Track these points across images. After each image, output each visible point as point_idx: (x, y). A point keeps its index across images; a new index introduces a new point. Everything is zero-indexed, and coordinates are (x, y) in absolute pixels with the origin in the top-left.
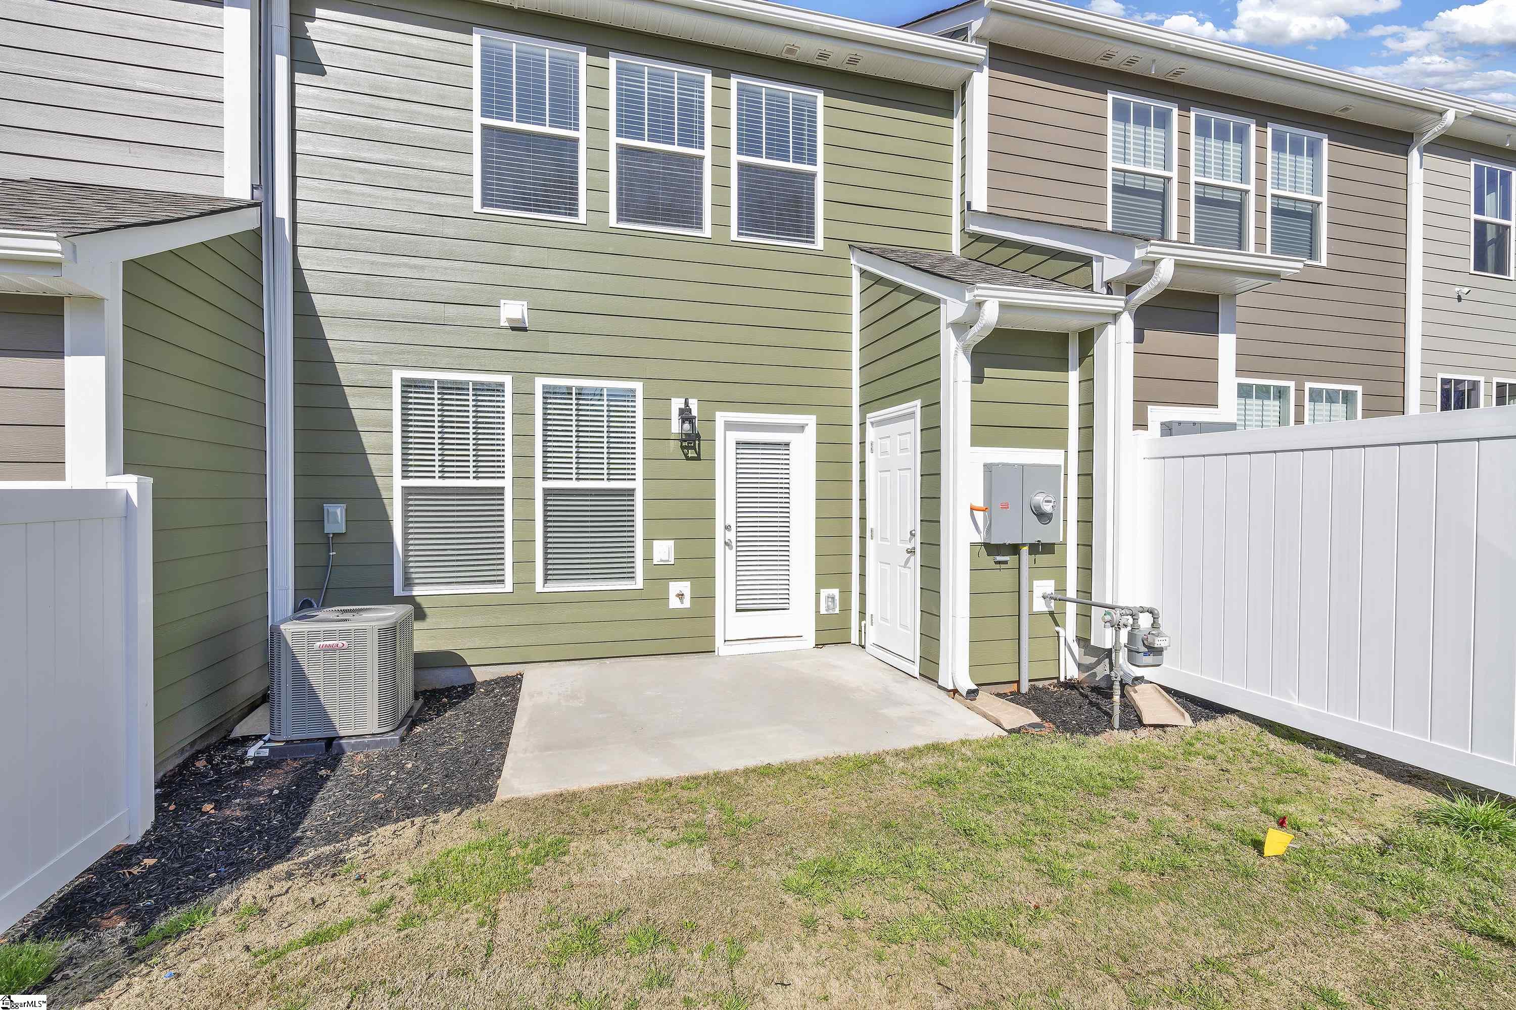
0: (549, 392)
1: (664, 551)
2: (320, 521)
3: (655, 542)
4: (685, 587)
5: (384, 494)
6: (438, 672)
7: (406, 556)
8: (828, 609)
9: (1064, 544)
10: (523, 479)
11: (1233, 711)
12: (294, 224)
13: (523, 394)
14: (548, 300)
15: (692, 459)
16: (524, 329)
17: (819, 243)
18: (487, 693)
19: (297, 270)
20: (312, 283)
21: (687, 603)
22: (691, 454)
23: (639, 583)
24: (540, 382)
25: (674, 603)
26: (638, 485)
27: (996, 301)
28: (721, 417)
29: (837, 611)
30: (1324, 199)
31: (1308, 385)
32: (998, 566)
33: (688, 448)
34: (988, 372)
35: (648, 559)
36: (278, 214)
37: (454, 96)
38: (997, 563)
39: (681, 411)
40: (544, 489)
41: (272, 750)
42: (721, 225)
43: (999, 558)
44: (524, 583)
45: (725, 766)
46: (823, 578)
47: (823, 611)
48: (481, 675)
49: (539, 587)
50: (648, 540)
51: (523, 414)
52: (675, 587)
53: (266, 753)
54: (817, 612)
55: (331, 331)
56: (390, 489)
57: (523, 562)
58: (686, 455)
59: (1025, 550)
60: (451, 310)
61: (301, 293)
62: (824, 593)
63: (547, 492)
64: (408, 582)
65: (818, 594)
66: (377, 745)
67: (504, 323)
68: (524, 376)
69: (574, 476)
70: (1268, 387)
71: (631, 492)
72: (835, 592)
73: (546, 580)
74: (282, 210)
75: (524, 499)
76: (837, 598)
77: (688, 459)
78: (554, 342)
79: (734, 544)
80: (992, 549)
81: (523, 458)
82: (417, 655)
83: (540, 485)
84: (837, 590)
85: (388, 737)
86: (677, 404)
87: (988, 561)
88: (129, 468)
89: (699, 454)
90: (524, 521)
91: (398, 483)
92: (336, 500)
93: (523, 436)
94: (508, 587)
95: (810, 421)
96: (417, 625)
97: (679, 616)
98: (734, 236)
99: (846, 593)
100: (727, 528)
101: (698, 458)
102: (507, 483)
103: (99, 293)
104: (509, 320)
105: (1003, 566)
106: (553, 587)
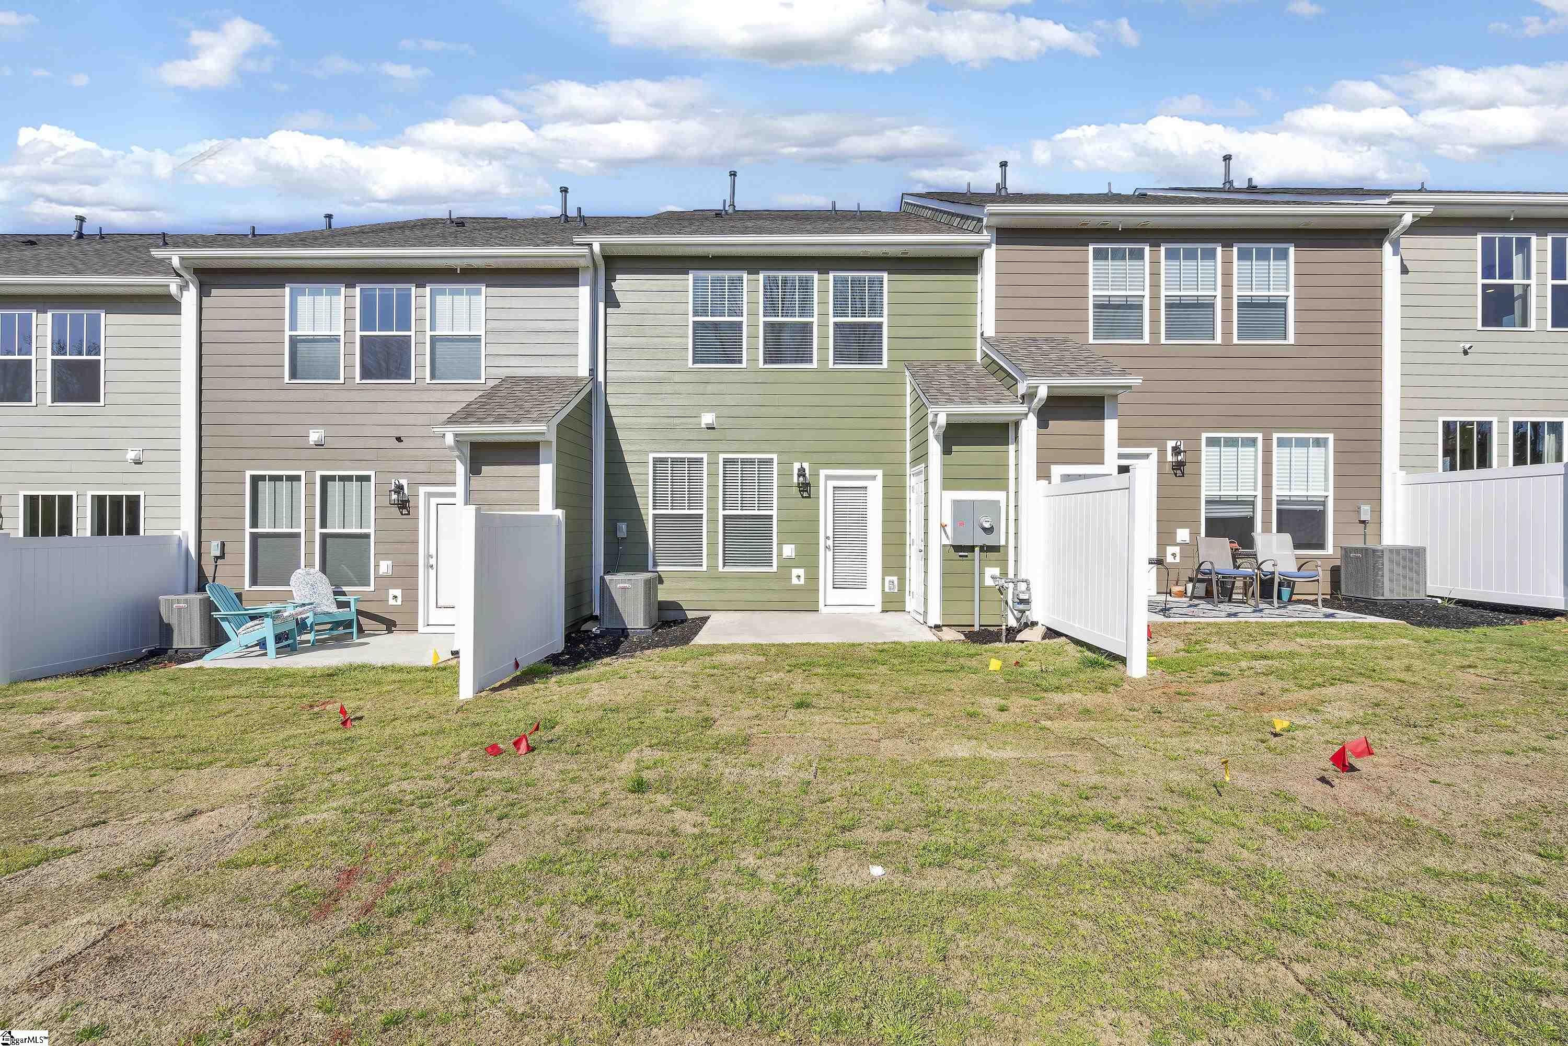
0: (726, 461)
1: (789, 550)
2: (615, 531)
3: (784, 546)
4: (801, 572)
5: (644, 518)
6: (669, 612)
7: (654, 550)
8: (890, 589)
9: (1006, 546)
10: (712, 510)
11: (1066, 636)
12: (606, 383)
13: (713, 463)
14: (726, 412)
15: (806, 497)
16: (714, 428)
17: (885, 365)
18: (692, 622)
19: (607, 406)
20: (613, 412)
21: (802, 581)
22: (805, 494)
23: (774, 569)
24: (722, 456)
25: (795, 581)
26: (774, 513)
27: (945, 413)
28: (823, 473)
29: (896, 591)
30: (1291, 293)
31: (1275, 436)
32: (961, 558)
33: (803, 491)
34: (954, 448)
35: (780, 554)
36: (599, 380)
37: (679, 308)
38: (960, 556)
39: (799, 470)
40: (724, 515)
41: (601, 631)
42: (823, 360)
43: (961, 554)
44: (712, 566)
45: (788, 642)
46: (887, 569)
47: (887, 590)
48: (690, 615)
49: (720, 569)
50: (780, 544)
51: (712, 475)
52: (795, 572)
53: (598, 632)
54: (883, 590)
55: (621, 435)
56: (647, 514)
57: (712, 555)
58: (802, 495)
59: (977, 549)
60: (677, 421)
61: (609, 417)
62: (887, 579)
63: (725, 517)
64: (655, 564)
65: (883, 579)
66: (643, 633)
67: (703, 426)
68: (713, 453)
69: (739, 508)
70: (1237, 439)
71: (771, 517)
72: (895, 579)
73: (724, 566)
74: (601, 378)
75: (713, 520)
76: (896, 583)
77: (803, 497)
78: (730, 434)
79: (832, 548)
80: (958, 548)
81: (712, 499)
82: (660, 603)
83: (721, 513)
84: (896, 578)
85: (647, 630)
86: (797, 466)
87: (956, 555)
88: (557, 506)
89: (810, 495)
90: (712, 532)
91: (651, 512)
92: (623, 521)
93: (713, 486)
94: (704, 568)
95: (879, 473)
96: (660, 586)
97: (797, 589)
98: (831, 365)
99: (902, 580)
100: (828, 538)
101: (809, 497)
102: (704, 512)
103: (550, 440)
104: (706, 424)
105: (964, 558)
106: (727, 569)
